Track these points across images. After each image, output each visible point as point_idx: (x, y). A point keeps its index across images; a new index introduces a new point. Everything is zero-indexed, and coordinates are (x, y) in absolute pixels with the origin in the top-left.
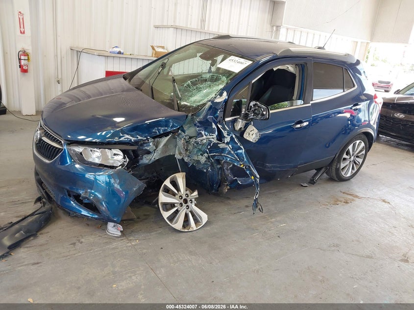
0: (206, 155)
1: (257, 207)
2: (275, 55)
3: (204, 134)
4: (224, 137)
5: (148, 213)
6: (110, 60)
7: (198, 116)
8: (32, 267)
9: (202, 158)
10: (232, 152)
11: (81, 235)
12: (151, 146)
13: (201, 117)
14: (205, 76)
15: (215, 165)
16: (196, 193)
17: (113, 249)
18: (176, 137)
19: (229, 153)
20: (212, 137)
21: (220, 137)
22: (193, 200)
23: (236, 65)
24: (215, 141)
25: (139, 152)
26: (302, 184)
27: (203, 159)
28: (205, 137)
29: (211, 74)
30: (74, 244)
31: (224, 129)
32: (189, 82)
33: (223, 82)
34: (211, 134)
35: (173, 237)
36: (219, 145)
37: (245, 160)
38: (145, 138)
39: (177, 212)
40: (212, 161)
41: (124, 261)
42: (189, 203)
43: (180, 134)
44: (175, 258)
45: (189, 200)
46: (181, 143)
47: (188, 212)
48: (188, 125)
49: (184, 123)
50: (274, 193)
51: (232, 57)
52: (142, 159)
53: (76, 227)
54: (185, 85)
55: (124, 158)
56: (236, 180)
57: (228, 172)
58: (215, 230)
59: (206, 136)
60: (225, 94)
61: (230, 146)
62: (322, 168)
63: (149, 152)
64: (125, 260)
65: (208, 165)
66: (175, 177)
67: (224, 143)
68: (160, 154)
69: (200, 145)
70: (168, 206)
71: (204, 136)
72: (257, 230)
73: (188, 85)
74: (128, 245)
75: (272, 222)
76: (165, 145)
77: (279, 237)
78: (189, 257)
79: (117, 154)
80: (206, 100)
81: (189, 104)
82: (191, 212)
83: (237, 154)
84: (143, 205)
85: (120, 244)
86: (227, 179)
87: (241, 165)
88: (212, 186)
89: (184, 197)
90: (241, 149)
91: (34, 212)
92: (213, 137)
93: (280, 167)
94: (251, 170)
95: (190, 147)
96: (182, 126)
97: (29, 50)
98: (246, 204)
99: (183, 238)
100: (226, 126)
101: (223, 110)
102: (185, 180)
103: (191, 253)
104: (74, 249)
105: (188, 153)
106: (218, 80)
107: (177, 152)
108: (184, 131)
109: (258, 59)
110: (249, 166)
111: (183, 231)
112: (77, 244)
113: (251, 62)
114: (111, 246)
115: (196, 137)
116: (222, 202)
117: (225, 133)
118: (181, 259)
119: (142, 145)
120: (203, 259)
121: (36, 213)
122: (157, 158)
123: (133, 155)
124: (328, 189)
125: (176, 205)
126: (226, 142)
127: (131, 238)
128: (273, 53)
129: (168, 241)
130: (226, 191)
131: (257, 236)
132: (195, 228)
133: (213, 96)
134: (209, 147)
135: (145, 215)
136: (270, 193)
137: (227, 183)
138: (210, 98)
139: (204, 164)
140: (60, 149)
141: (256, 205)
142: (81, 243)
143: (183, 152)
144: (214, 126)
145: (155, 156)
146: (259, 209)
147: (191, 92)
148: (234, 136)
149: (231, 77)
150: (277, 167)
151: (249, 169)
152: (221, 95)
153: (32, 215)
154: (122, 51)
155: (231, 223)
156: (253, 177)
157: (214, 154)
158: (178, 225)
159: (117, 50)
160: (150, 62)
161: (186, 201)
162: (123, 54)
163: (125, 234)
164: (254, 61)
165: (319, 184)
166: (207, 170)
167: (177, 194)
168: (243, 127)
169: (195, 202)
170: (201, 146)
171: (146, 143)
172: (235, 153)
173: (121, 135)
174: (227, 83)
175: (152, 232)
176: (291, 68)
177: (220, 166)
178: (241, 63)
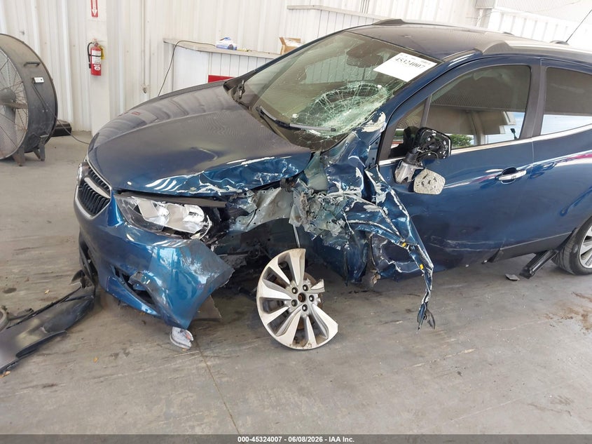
0: (341, 222)
1: (425, 317)
2: (477, 53)
3: (340, 187)
4: (376, 193)
5: (243, 310)
6: (216, 59)
7: (333, 155)
8: (42, 392)
9: (334, 228)
10: (388, 220)
11: (130, 341)
12: (249, 204)
13: (337, 157)
14: (351, 87)
15: (357, 239)
16: (320, 285)
17: (176, 370)
18: (292, 189)
19: (383, 221)
20: (353, 192)
21: (369, 193)
22: (316, 296)
23: (405, 68)
24: (359, 199)
25: (230, 212)
26: (508, 276)
27: (336, 229)
28: (341, 192)
29: (362, 83)
30: (116, 355)
31: (376, 179)
32: (324, 95)
33: (381, 96)
34: (352, 187)
35: (277, 358)
36: (365, 207)
37: (411, 234)
38: (241, 191)
39: (286, 314)
40: (351, 232)
41: (188, 396)
42: (308, 302)
43: (299, 185)
44: (273, 399)
45: (308, 295)
46: (300, 199)
47: (305, 316)
48: (314, 171)
49: (307, 167)
50: (458, 288)
51: (402, 55)
52: (234, 223)
53: (125, 324)
54: (317, 101)
55: (205, 220)
56: (393, 266)
57: (379, 253)
58: (349, 352)
59: (344, 190)
60: (383, 117)
61: (385, 209)
62: (546, 251)
63: (245, 213)
64: (190, 394)
65: (344, 238)
66: (288, 256)
67: (375, 203)
68: (265, 215)
69: (333, 204)
70: (271, 305)
71: (340, 190)
72: (421, 356)
73: (323, 101)
74: (199, 365)
75: (449, 344)
76: (273, 202)
77: (459, 373)
78: (296, 399)
79: (195, 214)
80: (349, 127)
81: (318, 134)
82: (311, 317)
83: (396, 225)
84: (238, 294)
85: (188, 363)
86: (377, 264)
87: (401, 243)
88: (351, 273)
89: (300, 290)
90: (404, 215)
91: (68, 296)
92: (355, 192)
93: (470, 247)
94: (419, 254)
95: (316, 208)
96: (303, 171)
97: (104, 42)
98: (409, 307)
99: (293, 361)
100: (380, 175)
101: (377, 146)
102: (303, 261)
103: (302, 391)
104: (115, 365)
105: (310, 218)
106: (374, 94)
107: (292, 215)
108: (305, 181)
109: (446, 59)
110: (416, 247)
111: (294, 348)
112: (120, 356)
113: (433, 64)
114: (173, 365)
115: (326, 191)
116: (368, 299)
117: (377, 187)
118: (284, 401)
119: (235, 201)
120: (321, 405)
121: (70, 297)
122: (260, 223)
123: (220, 215)
124: (555, 288)
125: (285, 302)
126: (378, 201)
127: (208, 353)
128: (474, 49)
129: (266, 363)
130: (375, 282)
131: (421, 369)
132: (315, 345)
133: (360, 121)
134: (348, 209)
135: (237, 312)
136: (452, 289)
137: (377, 270)
138: (355, 124)
139: (338, 237)
140: (107, 199)
141: (424, 313)
142: (127, 354)
143: (303, 215)
144: (359, 173)
145: (256, 220)
146: (429, 322)
147: (326, 112)
148: (393, 193)
149: (396, 89)
150: (465, 246)
151: (416, 251)
152: (375, 119)
153: (64, 300)
154: (234, 45)
155: (377, 339)
156: (421, 266)
157: (357, 221)
158: (287, 337)
159: (227, 43)
160: (268, 61)
161: (303, 297)
162: (236, 49)
163: (200, 344)
164: (438, 63)
165: (538, 277)
166: (343, 247)
167: (289, 285)
168: (410, 177)
169: (319, 300)
170: (334, 207)
171: (242, 198)
172: (393, 223)
173: (201, 184)
174: (388, 100)
175: (243, 345)
176: (506, 77)
177: (366, 241)
178: (416, 65)
